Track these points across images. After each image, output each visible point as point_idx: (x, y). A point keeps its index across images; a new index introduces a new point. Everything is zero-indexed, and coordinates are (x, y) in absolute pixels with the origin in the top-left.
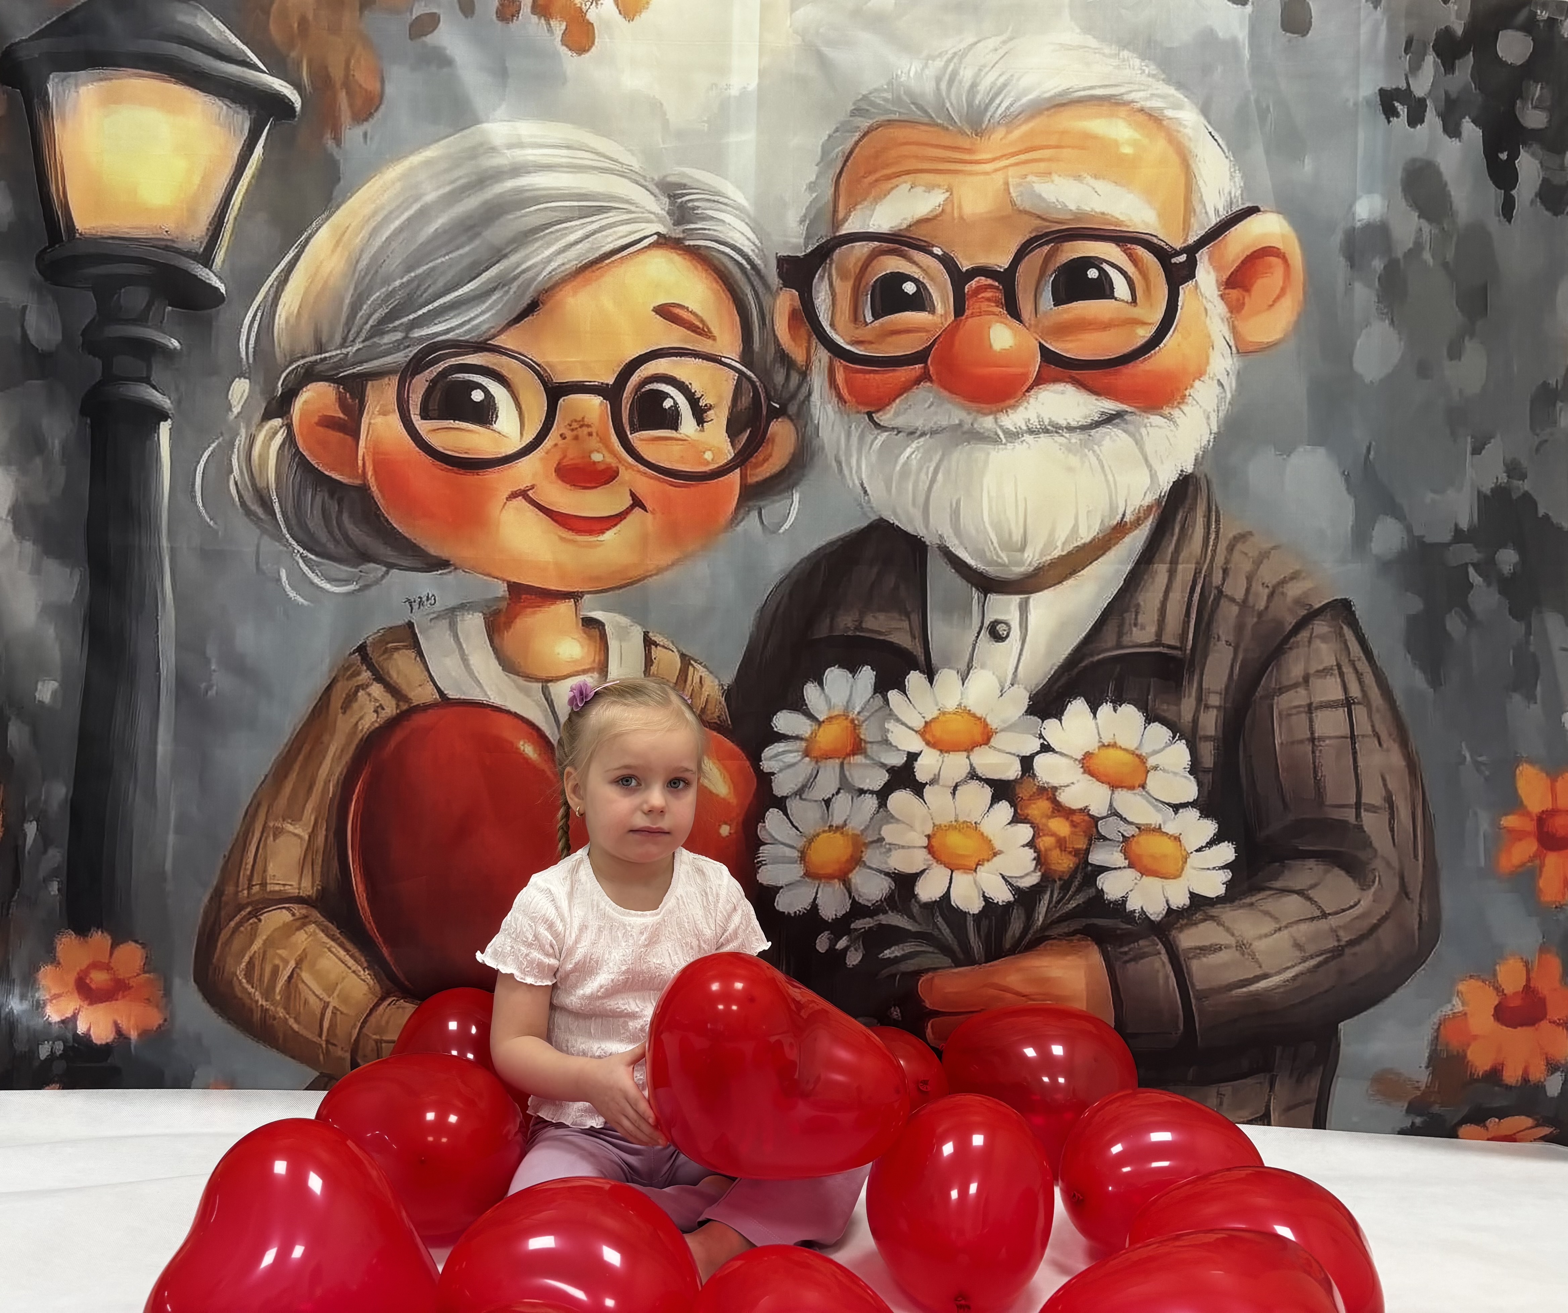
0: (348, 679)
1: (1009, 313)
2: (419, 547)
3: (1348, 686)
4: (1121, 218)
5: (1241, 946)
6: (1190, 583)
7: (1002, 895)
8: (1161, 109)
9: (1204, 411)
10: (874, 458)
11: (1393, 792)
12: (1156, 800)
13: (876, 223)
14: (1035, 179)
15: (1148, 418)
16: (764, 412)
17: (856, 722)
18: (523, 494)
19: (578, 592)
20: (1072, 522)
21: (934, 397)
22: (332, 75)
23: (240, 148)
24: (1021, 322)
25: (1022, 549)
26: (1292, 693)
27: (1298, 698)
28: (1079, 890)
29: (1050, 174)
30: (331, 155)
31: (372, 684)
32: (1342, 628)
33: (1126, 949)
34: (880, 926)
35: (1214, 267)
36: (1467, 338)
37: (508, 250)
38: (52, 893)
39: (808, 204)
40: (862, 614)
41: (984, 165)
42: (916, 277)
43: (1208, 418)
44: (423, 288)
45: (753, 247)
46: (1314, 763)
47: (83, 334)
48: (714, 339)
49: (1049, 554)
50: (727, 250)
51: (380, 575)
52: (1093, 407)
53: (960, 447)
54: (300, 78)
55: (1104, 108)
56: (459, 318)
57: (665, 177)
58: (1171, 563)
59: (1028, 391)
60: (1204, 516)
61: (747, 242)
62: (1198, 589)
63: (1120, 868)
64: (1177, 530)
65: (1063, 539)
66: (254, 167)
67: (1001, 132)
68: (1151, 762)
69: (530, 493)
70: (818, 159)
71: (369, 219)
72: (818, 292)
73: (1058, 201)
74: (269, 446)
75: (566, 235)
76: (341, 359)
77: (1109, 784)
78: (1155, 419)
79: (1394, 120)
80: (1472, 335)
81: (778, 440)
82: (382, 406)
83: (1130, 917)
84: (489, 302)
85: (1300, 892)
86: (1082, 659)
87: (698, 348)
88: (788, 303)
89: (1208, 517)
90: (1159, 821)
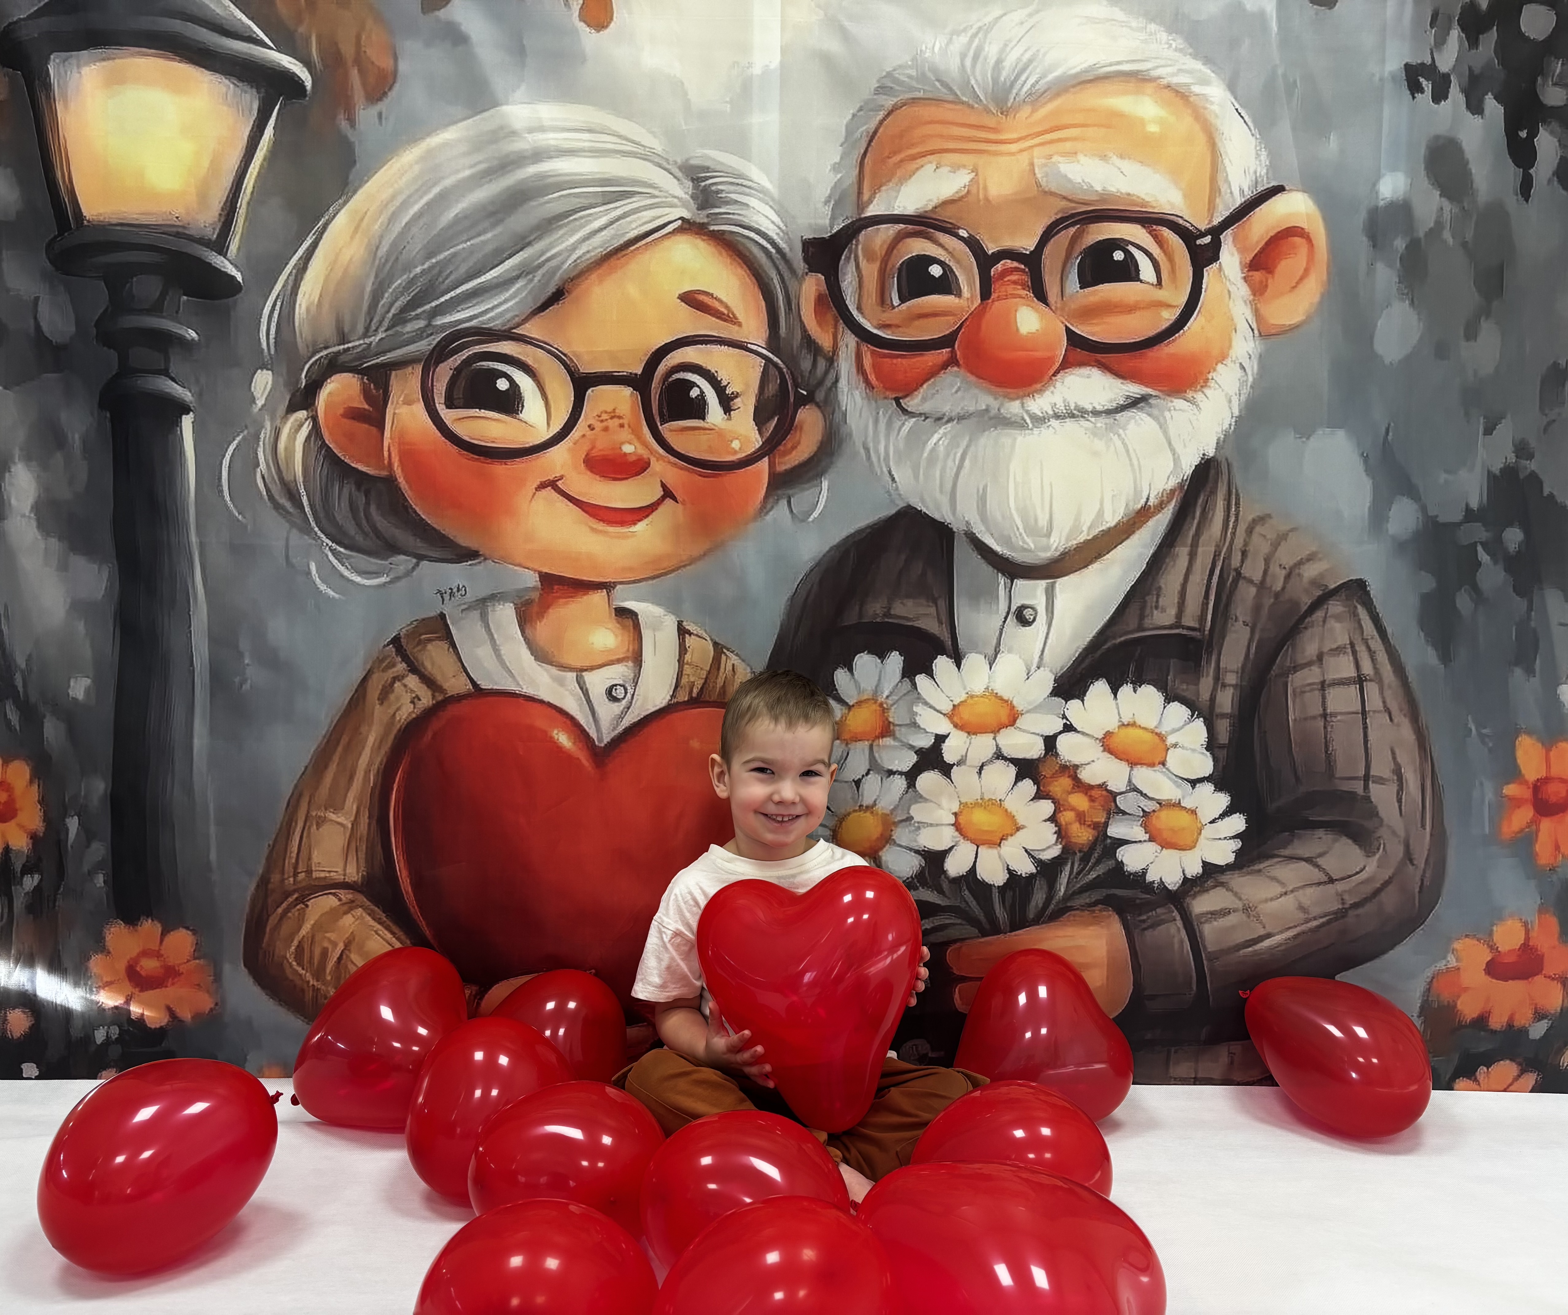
0: (383, 671)
1: (1036, 296)
2: (448, 538)
3: (1361, 663)
4: (1147, 199)
5: (1248, 909)
6: (1210, 566)
7: (1026, 867)
8: (1188, 85)
9: (1226, 395)
10: (902, 443)
11: (1402, 764)
12: (1176, 776)
13: (901, 205)
14: (1060, 159)
15: (1172, 402)
16: (792, 400)
17: (885, 706)
18: (552, 484)
19: (610, 582)
20: (1098, 506)
21: (962, 383)
22: (343, 51)
23: (249, 128)
24: (1047, 304)
25: (1048, 535)
26: (1306, 671)
27: (1312, 675)
28: (1098, 862)
29: (1076, 153)
30: (346, 137)
31: (407, 676)
32: (1356, 607)
33: (1144, 917)
35: (1238, 249)
36: (1483, 319)
37: (532, 238)
38: (98, 885)
39: (833, 184)
40: (890, 601)
41: (1011, 145)
42: (942, 259)
43: (1230, 401)
44: (445, 274)
45: (778, 231)
46: (1326, 737)
47: (96, 326)
48: (740, 325)
49: (1075, 539)
50: (752, 235)
51: (410, 567)
52: (1118, 391)
53: (987, 433)
54: (310, 54)
55: (1131, 84)
56: (482, 305)
57: (687, 160)
58: (1192, 546)
59: (1054, 375)
60: (1225, 500)
61: (772, 226)
62: (1217, 572)
63: (1140, 841)
64: (1198, 514)
65: (1089, 524)
66: (265, 149)
67: (1026, 111)
68: (1171, 740)
69: (559, 483)
70: (842, 139)
71: (386, 205)
72: (845, 274)
73: (1083, 181)
74: (295, 439)
75: (591, 222)
76: (364, 350)
77: (1127, 761)
78: (1179, 403)
79: (1419, 96)
80: (1488, 316)
81: (806, 427)
82: (406, 395)
83: (1148, 887)
84: (513, 290)
85: (1308, 860)
86: (1105, 642)
87: (724, 335)
88: (814, 288)
89: (1228, 500)
90: (1178, 795)
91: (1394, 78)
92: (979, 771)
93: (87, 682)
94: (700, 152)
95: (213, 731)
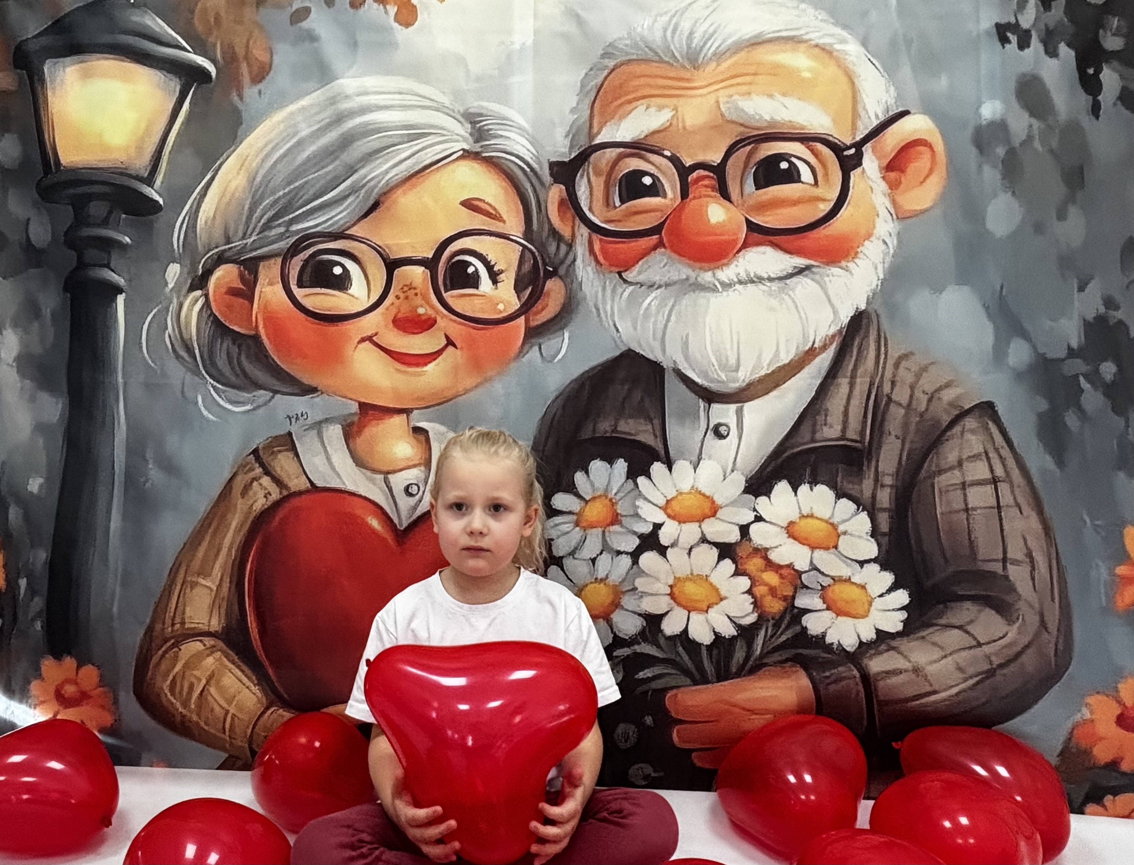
0: (245, 473)
1: (722, 197)
2: (295, 378)
3: (994, 468)
4: (805, 124)
5: (916, 670)
6: (867, 392)
7: (728, 631)
8: (831, 45)
9: (873, 264)
10: (623, 304)
11: (1033, 549)
12: (846, 558)
13: (621, 135)
14: (738, 98)
15: (830, 270)
16: (542, 274)
17: (614, 501)
18: (369, 339)
19: (409, 409)
20: (775, 348)
21: (668, 260)
22: (237, 52)
23: (173, 104)
24: (731, 202)
25: (737, 370)
26: (949, 474)
27: (954, 477)
28: (787, 628)
29: (749, 94)
30: (236, 107)
31: (263, 478)
32: (987, 423)
33: (828, 675)
34: (635, 653)
35: (876, 157)
36: (1070, 205)
37: (358, 167)
38: (37, 630)
39: (571, 123)
40: (617, 420)
41: (701, 90)
42: (652, 172)
43: (876, 268)
44: (299, 196)
45: (531, 156)
46: (969, 527)
47: (64, 235)
48: (504, 222)
49: (758, 374)
50: (513, 158)
51: (268, 399)
52: (788, 263)
53: (688, 296)
54: (216, 55)
55: (789, 45)
56: (325, 216)
57: (467, 109)
58: (851, 377)
59: (738, 252)
60: (876, 342)
61: (527, 152)
62: (873, 397)
63: (820, 610)
64: (855, 353)
65: (768, 361)
66: (183, 117)
67: (712, 66)
68: (841, 528)
69: (374, 338)
70: (578, 91)
71: (262, 149)
72: (580, 187)
73: (756, 113)
74: (192, 310)
75: (399, 154)
76: (243, 248)
77: (809, 545)
78: (835, 271)
79: (1007, 46)
80: (1074, 202)
81: (553, 294)
82: (270, 279)
83: (829, 649)
84: (347, 203)
85: (960, 627)
86: (784, 452)
87: (493, 229)
88: (558, 195)
89: (878, 342)
90: (849, 574)
91: (988, 33)
92: (689, 554)
93: (40, 480)
94: (476, 104)
95: (125, 516)
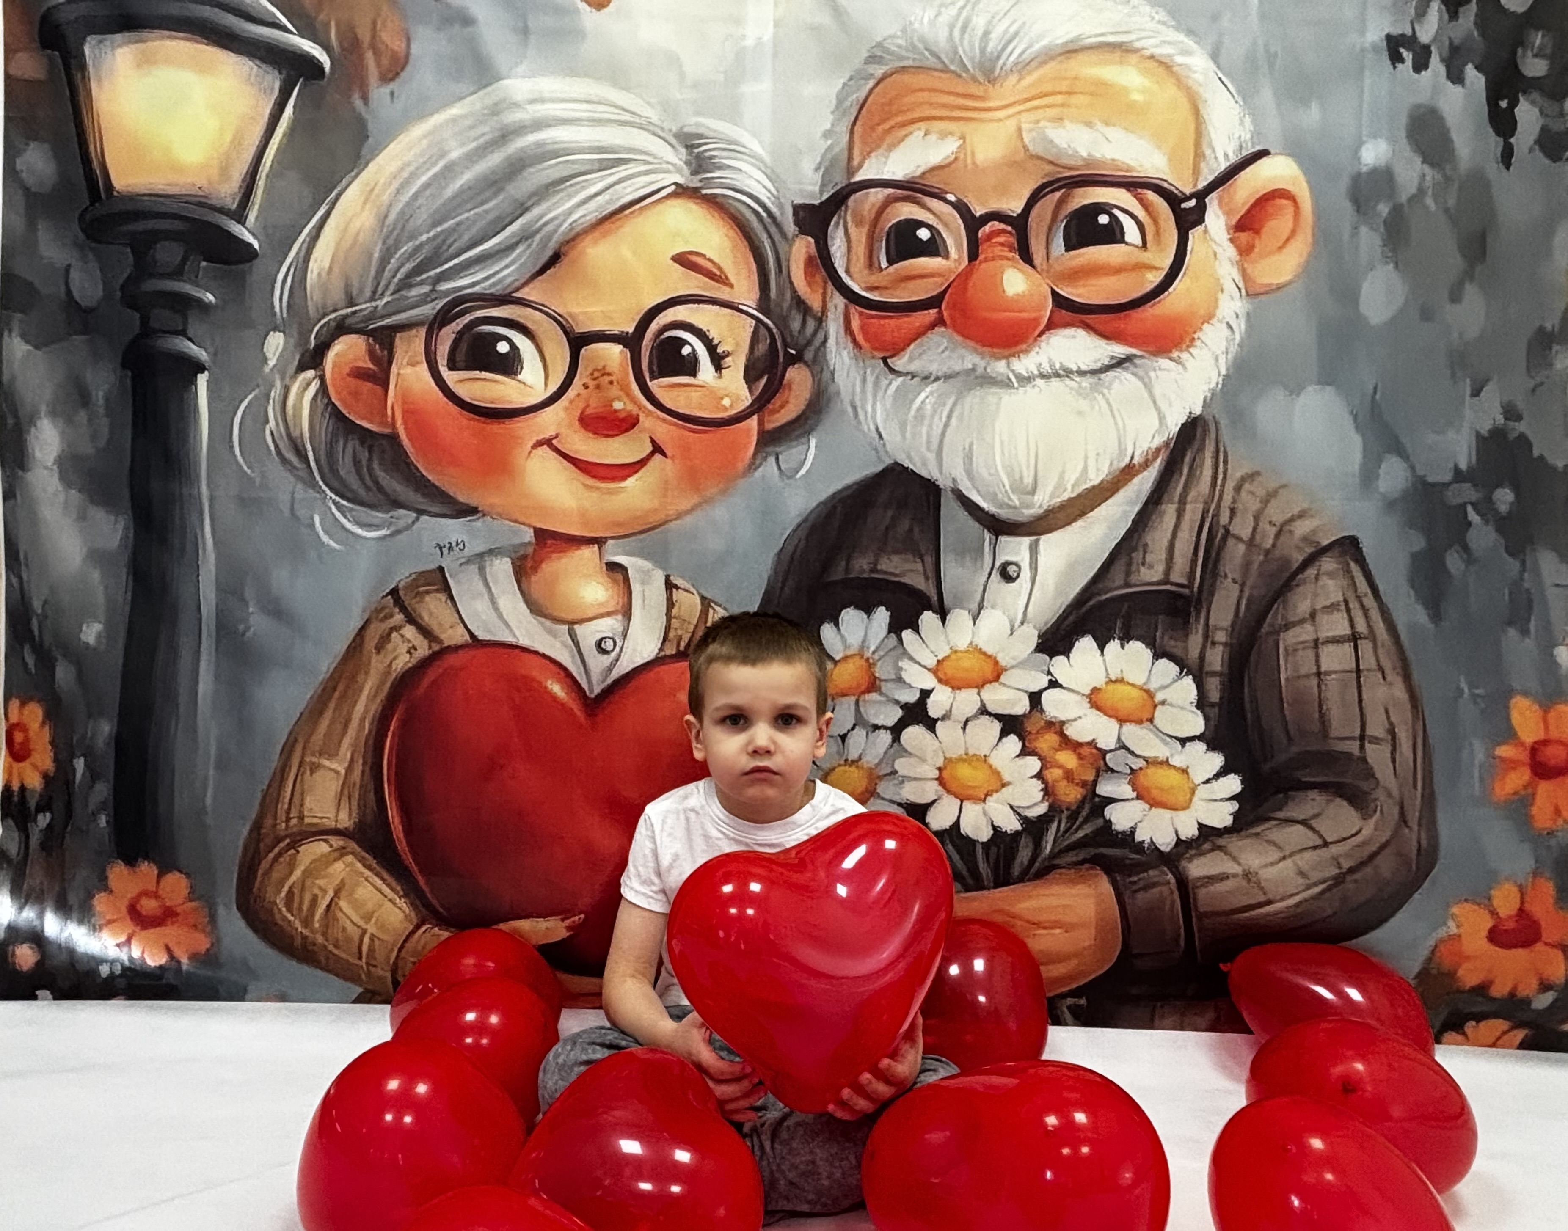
0: (382, 621)
1: (1022, 258)
2: (448, 494)
3: (1355, 622)
4: (1132, 163)
5: (1248, 875)
6: (1198, 524)
7: (1011, 824)
8: (1170, 56)
9: (1213, 353)
10: (889, 402)
11: (1396, 724)
12: (1164, 734)
13: (890, 170)
14: (1047, 124)
15: (1157, 361)
16: (781, 359)
17: (871, 661)
18: (548, 442)
19: (601, 538)
20: (1082, 464)
21: (948, 342)
22: (359, 36)
23: (271, 107)
24: (1033, 266)
25: (1033, 492)
26: (1297, 630)
27: (1305, 633)
28: (1086, 820)
29: (1061, 119)
30: (360, 114)
31: (405, 627)
32: (1349, 565)
33: (1136, 879)
35: (1223, 212)
36: (1467, 283)
37: (530, 203)
38: (101, 826)
39: (823, 150)
40: (877, 557)
41: (996, 113)
42: (931, 223)
43: (1217, 360)
44: (448, 242)
45: (769, 195)
46: (1320, 696)
47: (121, 289)
48: (731, 286)
49: (1058, 497)
50: (743, 198)
51: (411, 521)
52: (1103, 351)
53: (973, 392)
54: (329, 38)
55: (1115, 55)
56: (485, 271)
57: (682, 128)
58: (1179, 503)
59: (1040, 335)
60: (1212, 457)
61: (762, 190)
62: (1206, 530)
63: (1127, 800)
64: (1185, 471)
65: (1073, 481)
66: (285, 125)
67: (1013, 79)
68: (1159, 697)
69: (554, 442)
70: (833, 107)
71: (396, 176)
72: (833, 238)
73: (1069, 147)
74: (302, 397)
75: (587, 187)
76: (371, 312)
77: (1116, 718)
78: (1164, 363)
79: (1400, 66)
80: (1472, 278)
81: (795, 386)
82: (410, 357)
83: (1139, 847)
84: (514, 255)
85: (1303, 822)
86: (1089, 599)
87: (717, 295)
88: (804, 250)
89: (1216, 458)
90: (1168, 754)
91: (1375, 48)
92: (964, 728)
93: (98, 627)
94: (694, 120)
95: (219, 675)
